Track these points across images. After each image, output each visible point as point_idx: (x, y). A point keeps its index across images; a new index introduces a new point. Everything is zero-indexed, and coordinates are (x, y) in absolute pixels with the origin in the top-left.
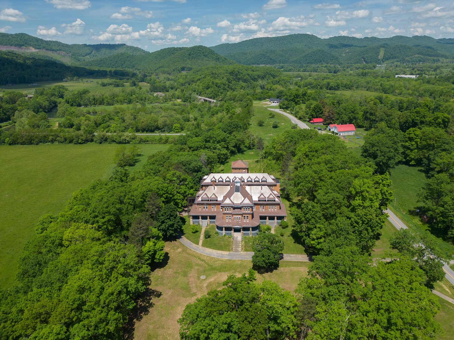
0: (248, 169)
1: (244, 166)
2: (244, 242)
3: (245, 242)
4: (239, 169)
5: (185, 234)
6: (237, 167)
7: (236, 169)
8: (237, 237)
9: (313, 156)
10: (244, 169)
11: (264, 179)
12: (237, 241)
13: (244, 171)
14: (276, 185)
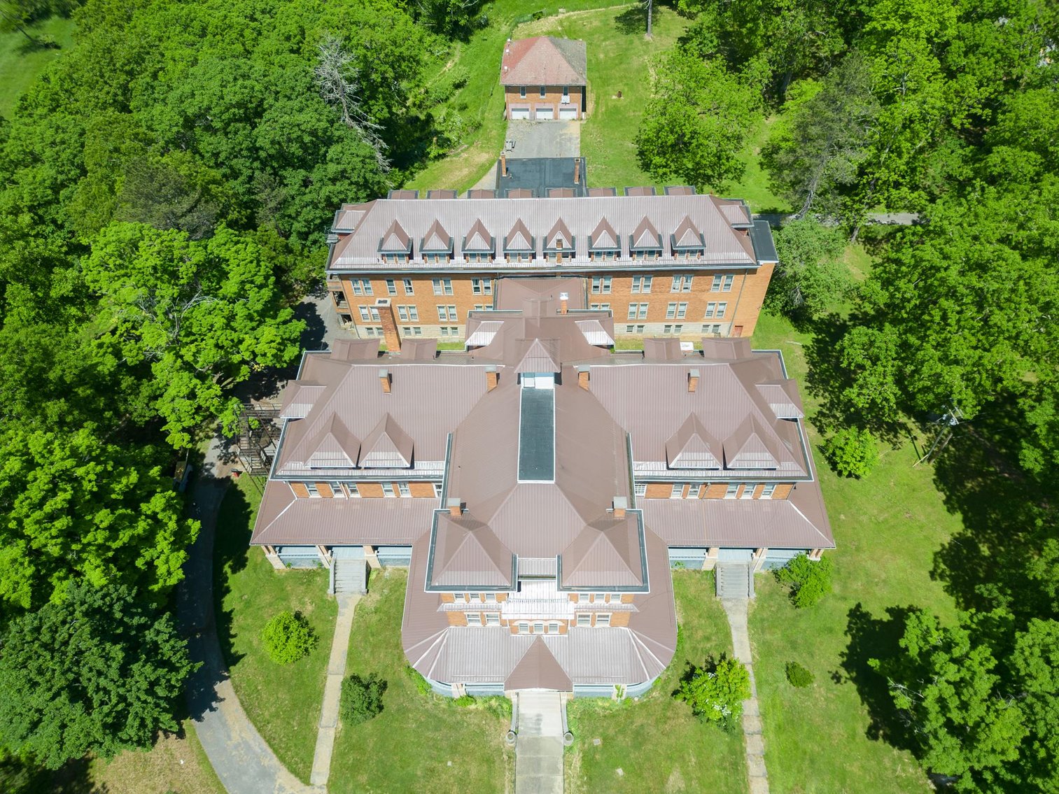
0: (583, 90)
1: (568, 76)
2: (577, 761)
3: (589, 761)
4: (542, 90)
5: (236, 659)
6: (528, 80)
7: (524, 90)
8: (539, 719)
9: (971, 50)
10: (566, 90)
11: (688, 240)
12: (535, 744)
13: (565, 99)
14: (753, 271)
